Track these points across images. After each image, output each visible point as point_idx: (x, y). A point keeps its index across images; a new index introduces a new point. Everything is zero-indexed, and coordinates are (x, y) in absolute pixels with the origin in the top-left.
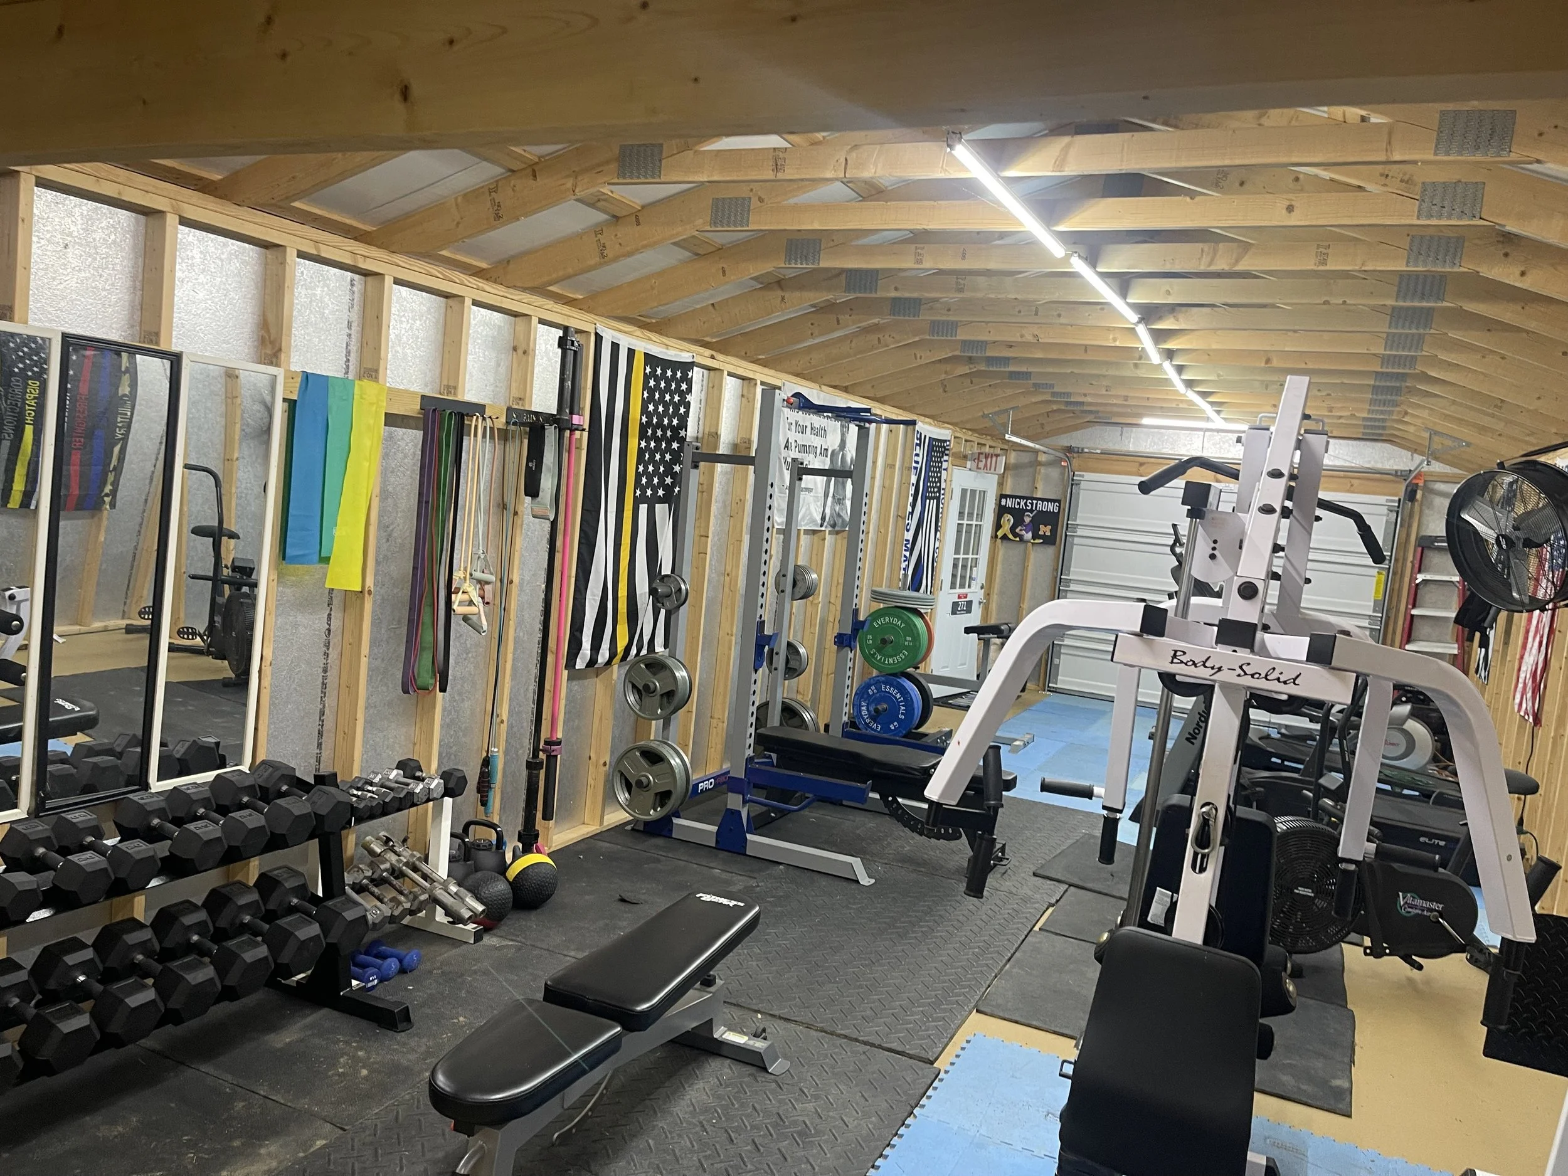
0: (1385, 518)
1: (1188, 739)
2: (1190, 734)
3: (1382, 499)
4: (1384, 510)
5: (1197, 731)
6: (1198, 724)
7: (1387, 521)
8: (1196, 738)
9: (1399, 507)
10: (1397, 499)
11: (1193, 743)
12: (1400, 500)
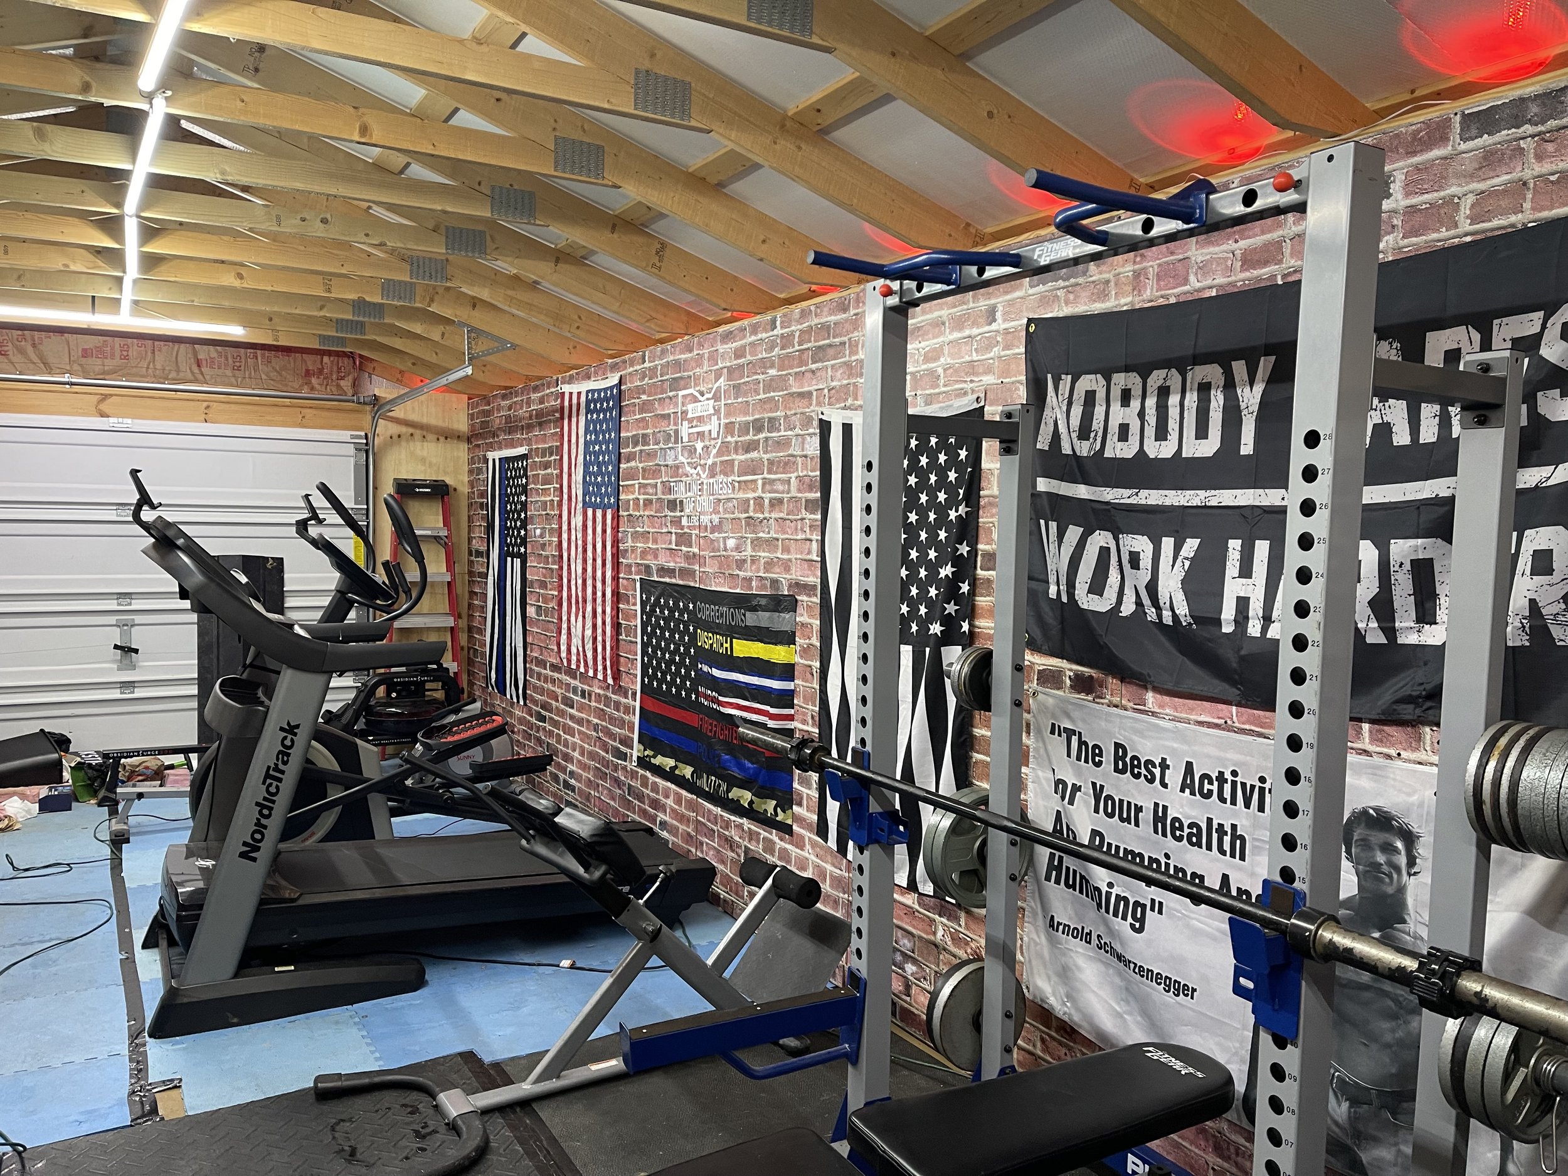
0: (352, 460)
1: (243, 855)
2: (245, 844)
3: (345, 435)
4: (351, 450)
5: (257, 836)
6: (258, 823)
7: (356, 465)
8: (258, 849)
9: (367, 444)
10: (363, 434)
11: (254, 860)
12: (366, 434)
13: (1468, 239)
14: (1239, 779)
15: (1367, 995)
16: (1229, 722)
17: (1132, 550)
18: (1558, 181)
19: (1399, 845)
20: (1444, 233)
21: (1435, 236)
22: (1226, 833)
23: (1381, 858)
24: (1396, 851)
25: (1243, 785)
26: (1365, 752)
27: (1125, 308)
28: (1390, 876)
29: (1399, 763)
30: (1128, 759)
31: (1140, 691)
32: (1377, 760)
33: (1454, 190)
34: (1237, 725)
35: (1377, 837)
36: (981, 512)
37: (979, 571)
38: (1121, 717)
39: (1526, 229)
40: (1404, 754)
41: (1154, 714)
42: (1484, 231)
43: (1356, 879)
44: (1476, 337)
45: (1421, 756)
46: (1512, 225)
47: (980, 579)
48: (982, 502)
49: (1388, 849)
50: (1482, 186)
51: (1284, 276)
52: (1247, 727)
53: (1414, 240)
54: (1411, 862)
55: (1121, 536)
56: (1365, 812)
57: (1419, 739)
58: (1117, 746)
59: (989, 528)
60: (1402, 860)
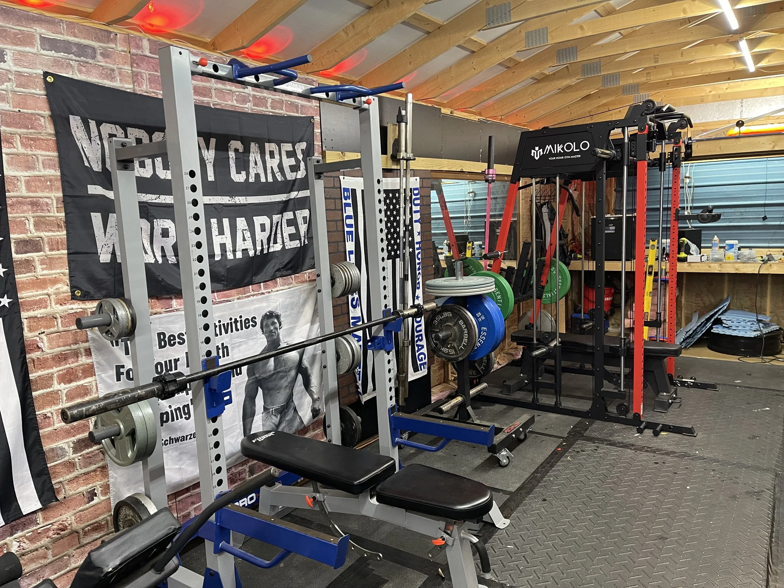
13: (271, 114)
14: (221, 323)
15: (274, 377)
16: (214, 301)
17: (164, 227)
18: (290, 104)
19: (276, 321)
20: (264, 109)
21: (262, 109)
22: (220, 349)
23: (272, 328)
24: (276, 323)
25: (224, 325)
26: (263, 294)
27: (128, 90)
28: (275, 333)
29: (272, 293)
30: (167, 339)
31: (168, 301)
32: (266, 295)
33: (265, 95)
34: (218, 300)
35: (270, 321)
36: (9, 209)
37: (14, 255)
38: (159, 318)
39: (284, 117)
40: (273, 290)
41: (177, 310)
42: (274, 113)
43: (266, 339)
44: (277, 148)
45: (278, 288)
46: (281, 114)
47: (17, 261)
48: (9, 202)
49: (273, 323)
50: (273, 97)
51: (214, 105)
52: (222, 300)
53: (256, 108)
54: (280, 325)
55: (155, 220)
56: (266, 314)
57: (276, 283)
58: (159, 335)
59: (21, 222)
60: (278, 325)
